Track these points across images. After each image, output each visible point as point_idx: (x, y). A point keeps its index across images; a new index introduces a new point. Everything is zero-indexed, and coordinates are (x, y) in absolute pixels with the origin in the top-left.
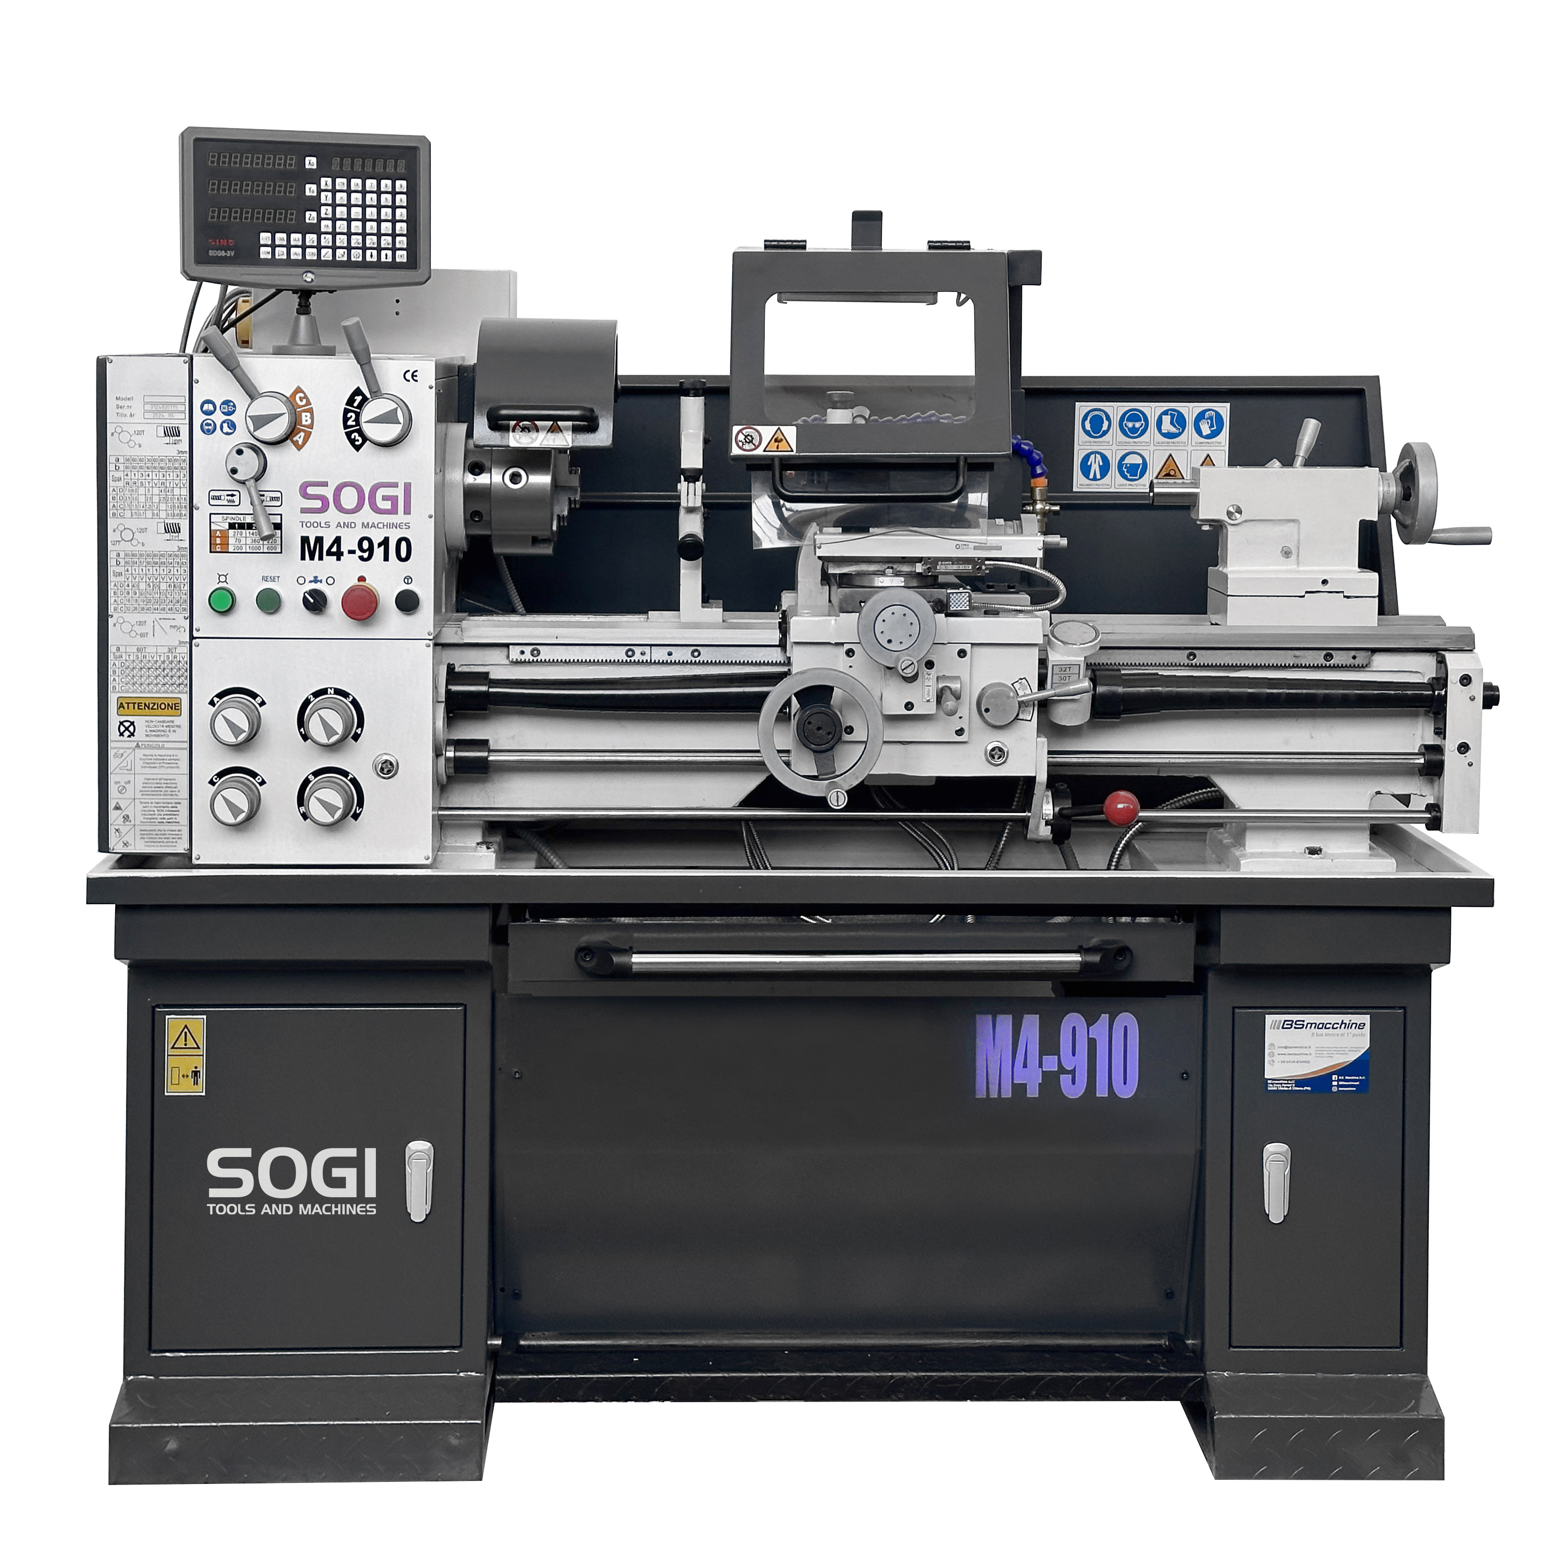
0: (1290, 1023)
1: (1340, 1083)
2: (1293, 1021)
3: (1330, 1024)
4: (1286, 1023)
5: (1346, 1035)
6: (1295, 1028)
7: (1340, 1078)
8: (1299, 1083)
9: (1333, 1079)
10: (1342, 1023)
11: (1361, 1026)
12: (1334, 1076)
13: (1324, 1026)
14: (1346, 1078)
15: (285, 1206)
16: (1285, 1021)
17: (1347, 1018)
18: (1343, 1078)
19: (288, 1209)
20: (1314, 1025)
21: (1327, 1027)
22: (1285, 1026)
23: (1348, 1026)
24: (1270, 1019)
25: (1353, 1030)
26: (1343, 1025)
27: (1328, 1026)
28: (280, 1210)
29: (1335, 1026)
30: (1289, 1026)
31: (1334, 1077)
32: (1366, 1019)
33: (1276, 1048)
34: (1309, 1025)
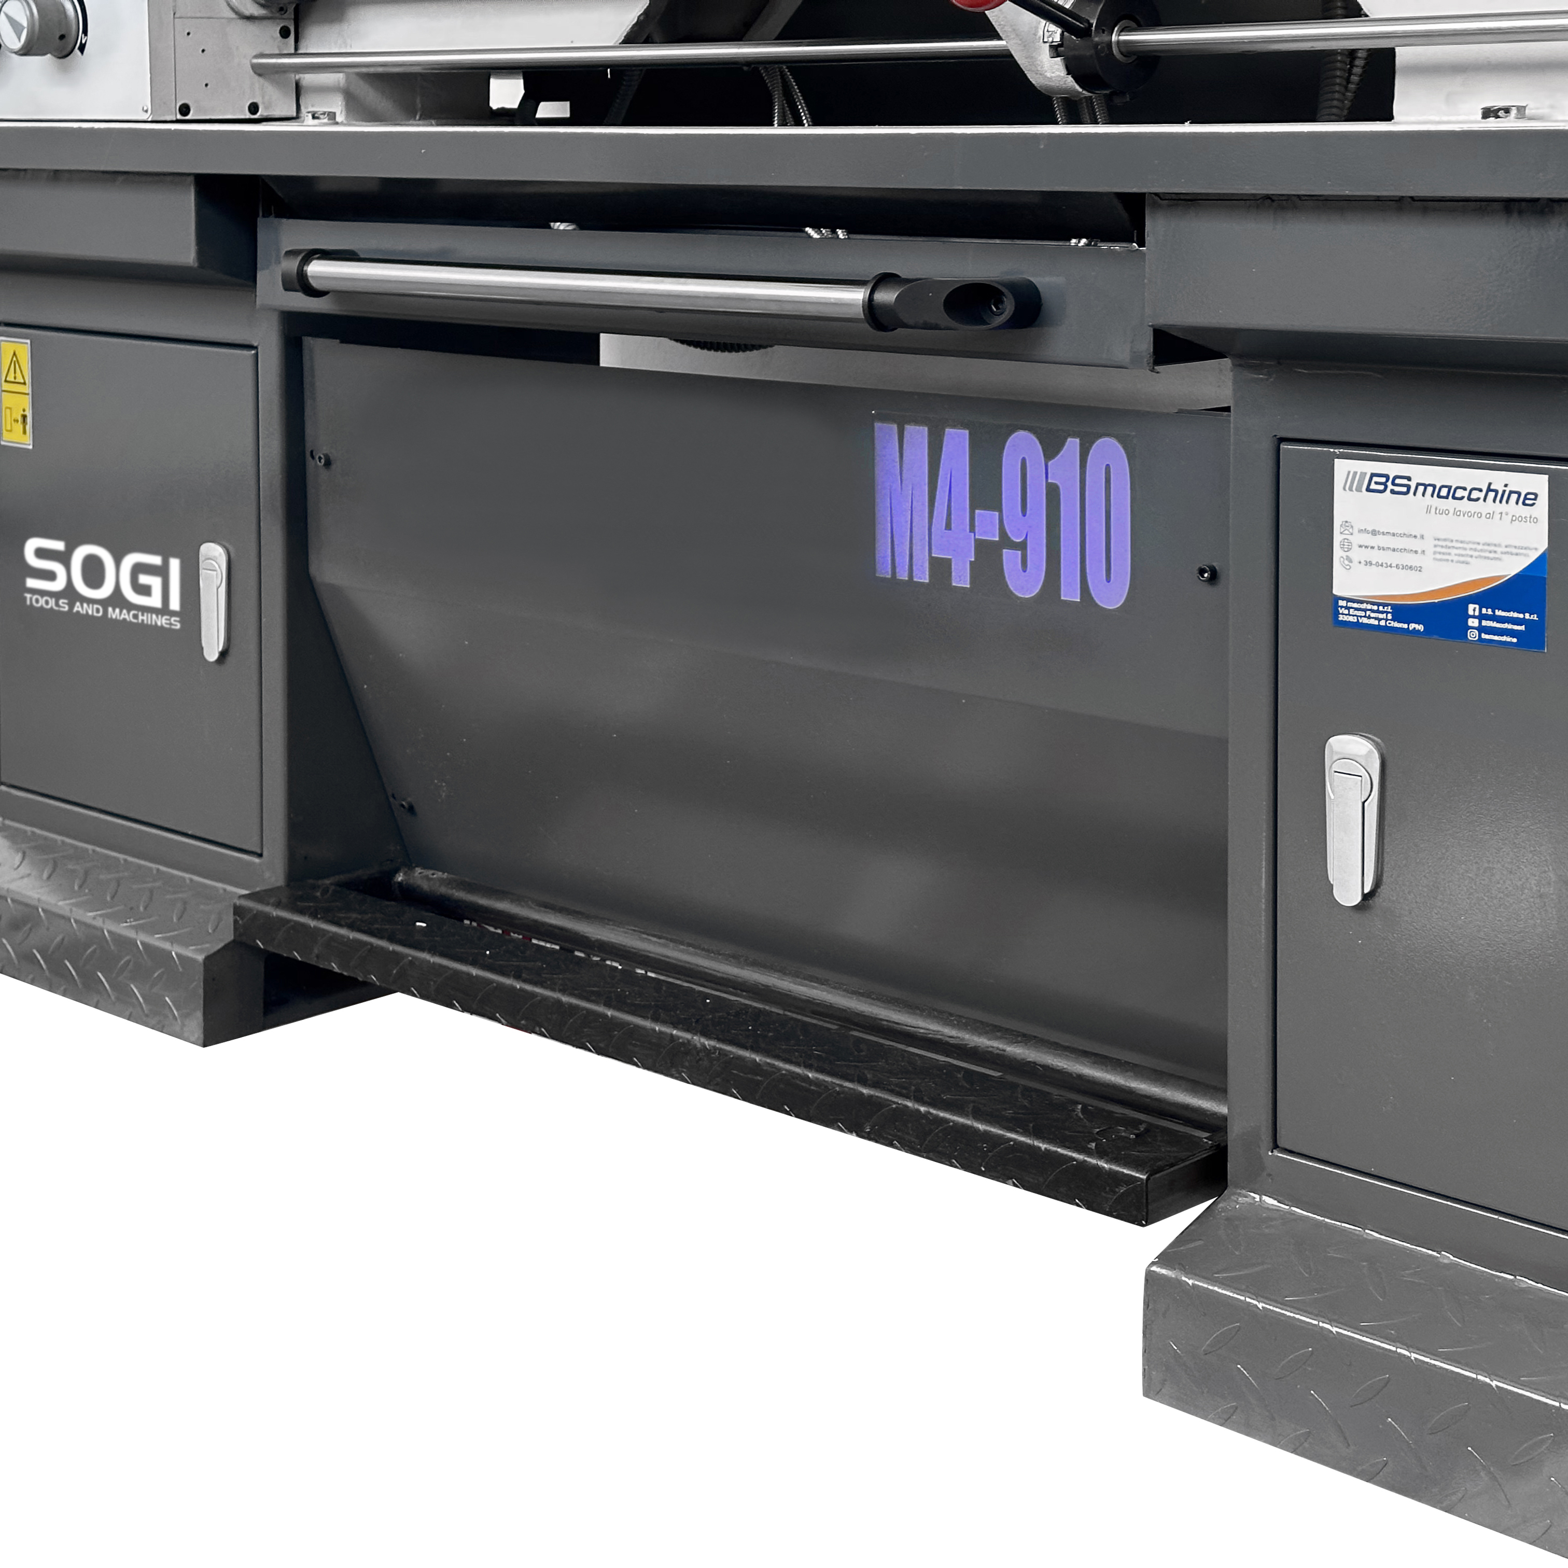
0: (1383, 480)
1: (1484, 623)
2: (1387, 477)
3: (1465, 489)
4: (1375, 479)
5: (1497, 516)
6: (1393, 492)
7: (1484, 611)
8: (1402, 612)
9: (1471, 612)
10: (1489, 490)
11: (1528, 499)
12: (1471, 607)
13: (1451, 493)
14: (1499, 613)
15: (95, 606)
16: (1373, 475)
17: (1500, 479)
18: (1490, 612)
19: (98, 611)
20: (1430, 489)
21: (1457, 495)
22: (1373, 486)
23: (1502, 496)
24: (1343, 468)
25: (1513, 508)
26: (1492, 495)
27: (1459, 493)
28: (90, 610)
29: (1475, 495)
30: (1381, 487)
31: (1472, 609)
32: (1538, 484)
33: (1356, 531)
34: (1421, 488)
